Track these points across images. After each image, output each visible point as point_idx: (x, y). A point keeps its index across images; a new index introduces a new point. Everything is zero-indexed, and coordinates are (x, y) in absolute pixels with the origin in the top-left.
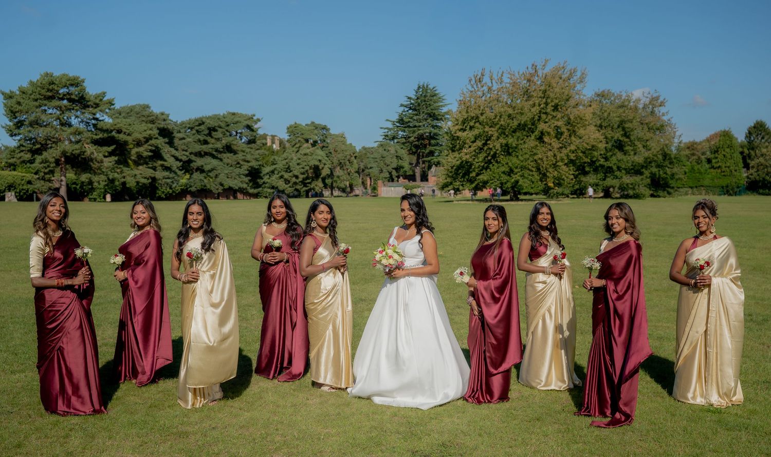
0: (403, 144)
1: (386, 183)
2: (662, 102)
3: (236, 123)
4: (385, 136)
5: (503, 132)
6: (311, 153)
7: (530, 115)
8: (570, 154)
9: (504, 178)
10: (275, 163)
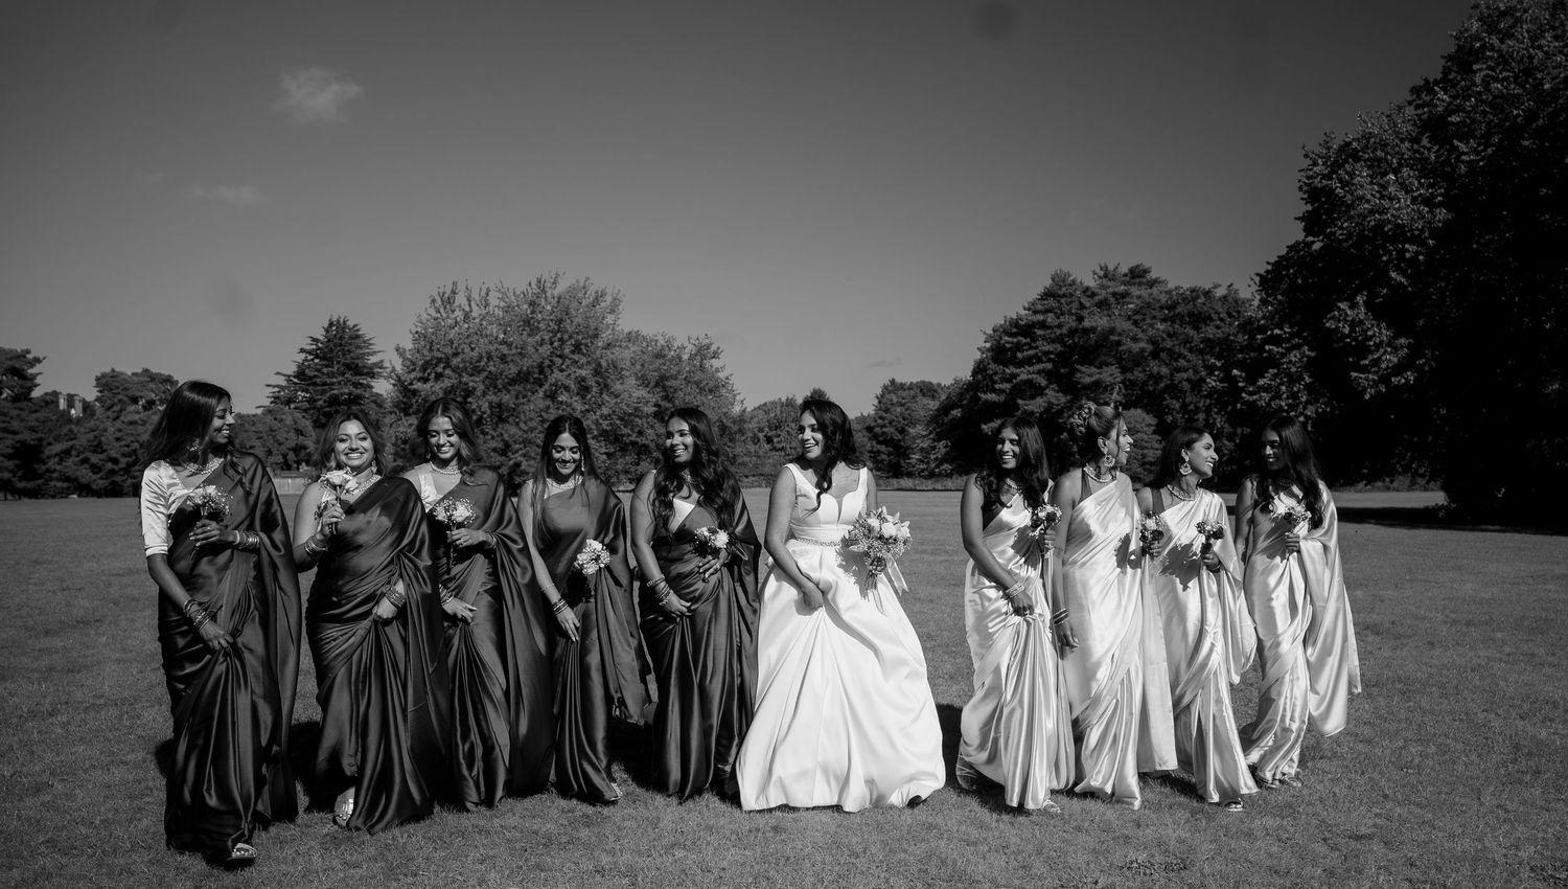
0: (306, 410)
1: (278, 472)
2: (715, 353)
4: (275, 398)
5: (492, 382)
6: (142, 420)
7: (537, 358)
8: (601, 421)
9: (497, 457)
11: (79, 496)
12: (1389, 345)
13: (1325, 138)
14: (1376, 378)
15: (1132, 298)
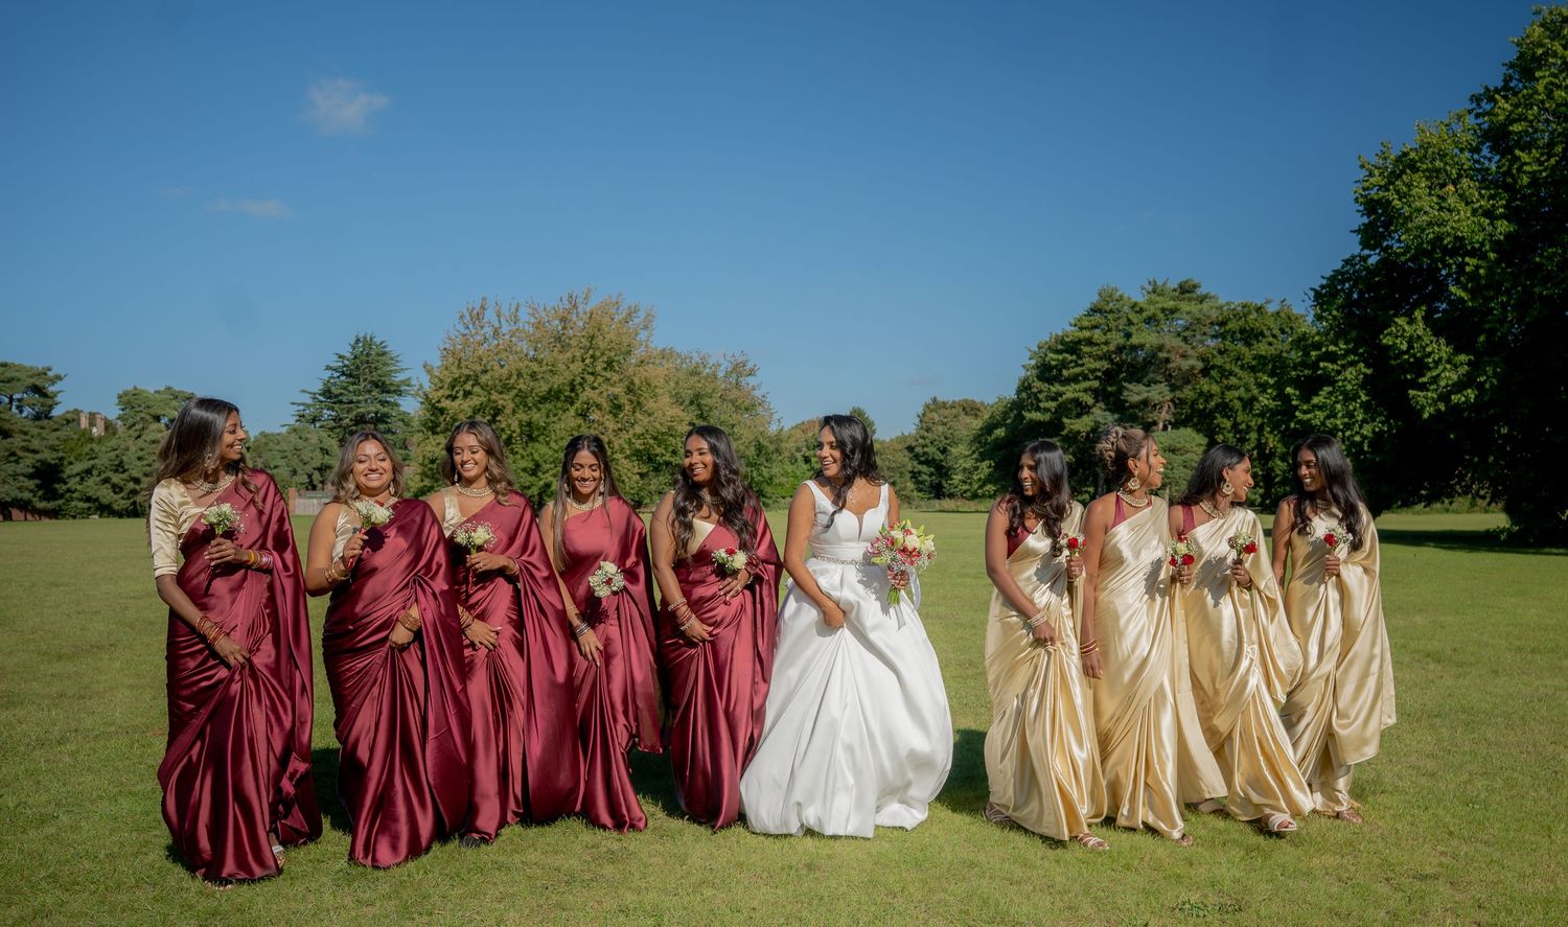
0: (332, 429)
1: (303, 492)
2: (751, 370)
3: (9, 381)
4: (300, 416)
5: (522, 400)
7: (568, 376)
8: (634, 440)
9: (526, 479)
10: (94, 456)
11: (100, 516)
12: (1449, 361)
13: (1382, 148)
14: (1435, 396)
15: (1181, 313)
